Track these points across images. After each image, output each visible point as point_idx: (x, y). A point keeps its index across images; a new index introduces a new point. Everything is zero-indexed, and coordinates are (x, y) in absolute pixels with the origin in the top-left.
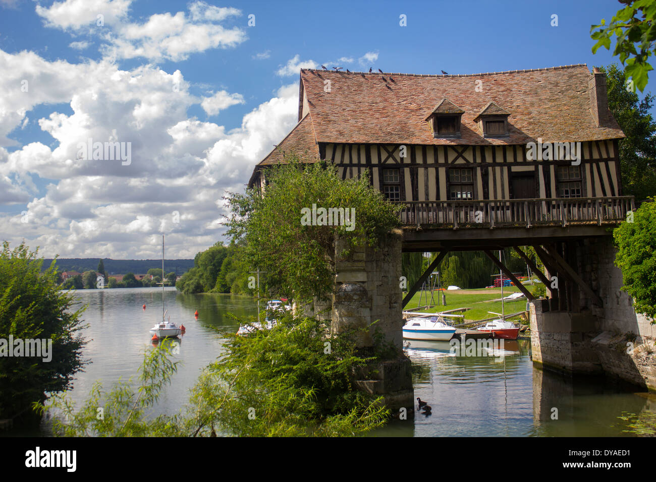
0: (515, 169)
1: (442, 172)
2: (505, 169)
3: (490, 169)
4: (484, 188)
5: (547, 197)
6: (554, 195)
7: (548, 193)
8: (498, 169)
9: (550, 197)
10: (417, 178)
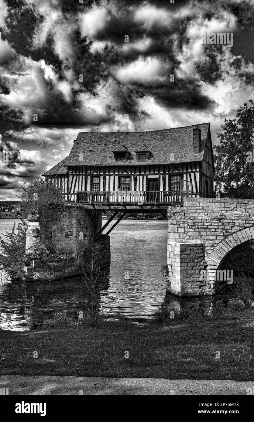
0: (149, 177)
1: (117, 177)
2: (145, 177)
3: (138, 177)
4: (134, 186)
5: (163, 190)
6: (167, 190)
7: (164, 189)
8: (141, 177)
9: (165, 190)
10: (106, 181)
